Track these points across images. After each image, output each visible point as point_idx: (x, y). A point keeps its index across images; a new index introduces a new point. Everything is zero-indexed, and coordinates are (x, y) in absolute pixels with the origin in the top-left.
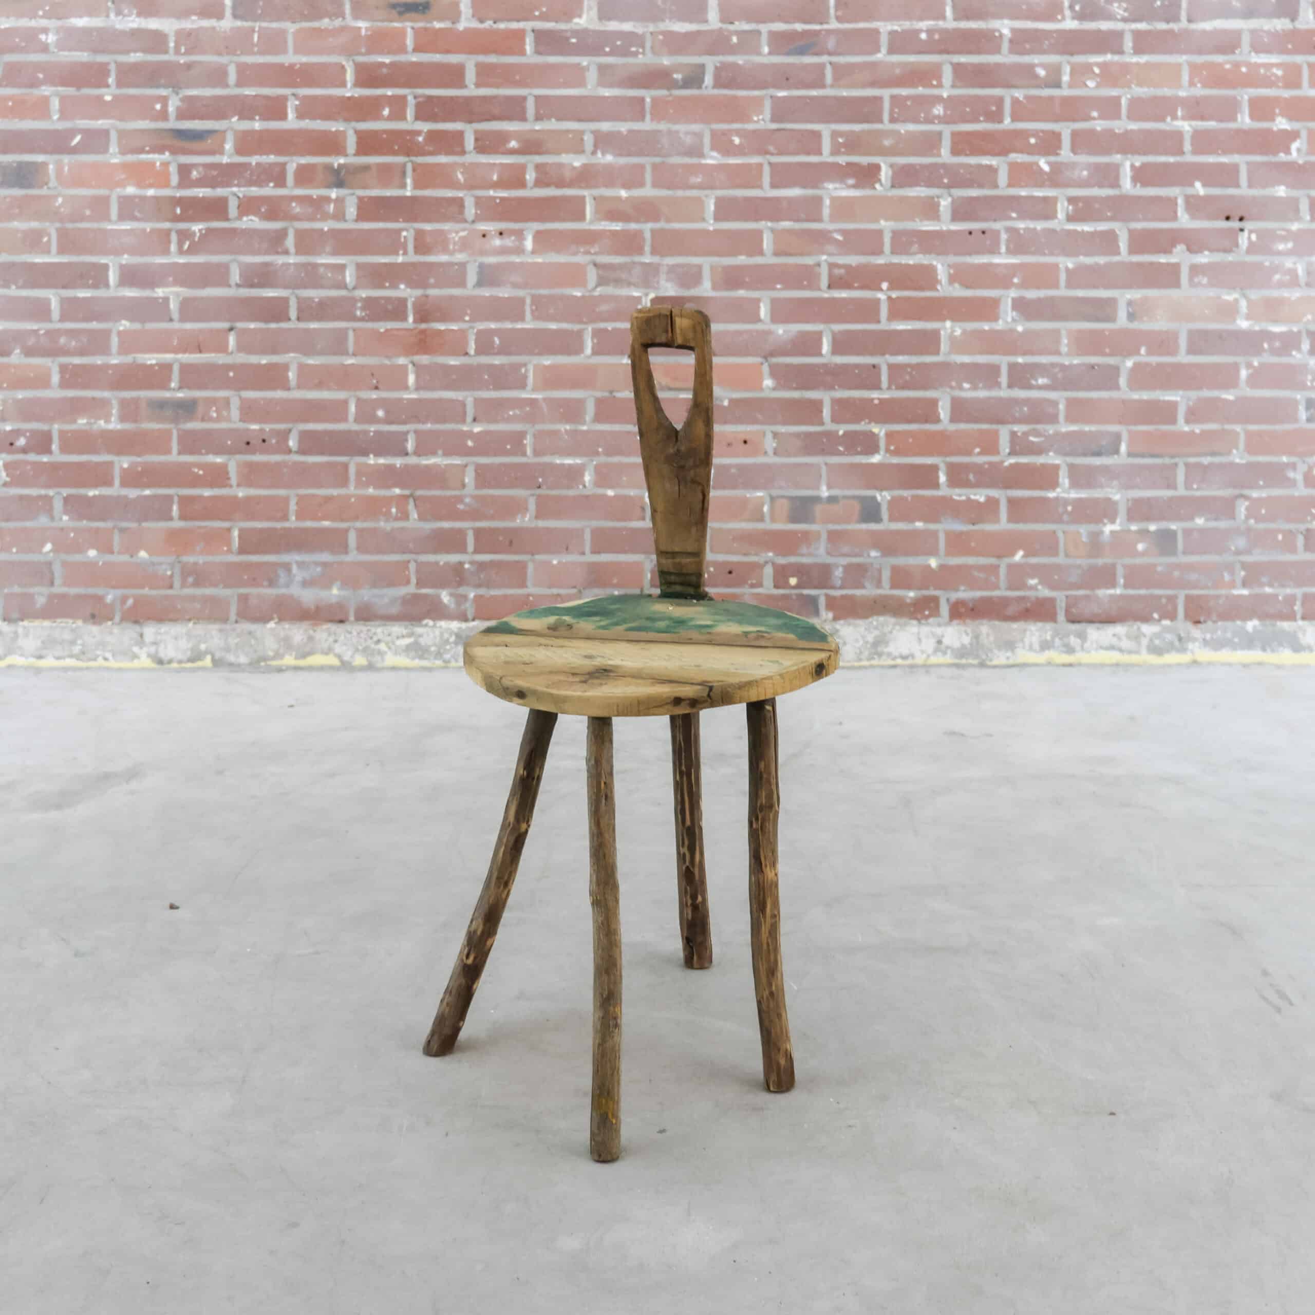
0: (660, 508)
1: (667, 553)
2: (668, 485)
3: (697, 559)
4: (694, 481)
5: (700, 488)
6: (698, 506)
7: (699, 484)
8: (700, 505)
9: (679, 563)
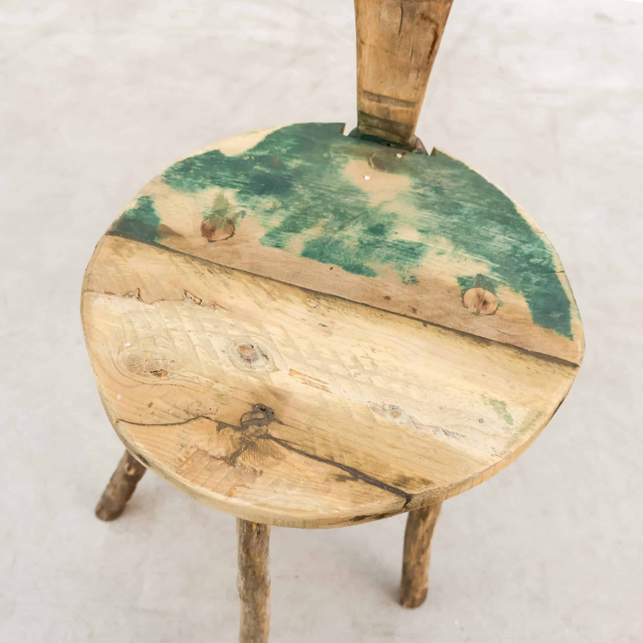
0: (370, 41)
1: (371, 94)
2: (385, 15)
3: (410, 109)
4: (424, 17)
5: (433, 26)
6: (424, 50)
7: (432, 21)
8: (429, 49)
9: (387, 109)
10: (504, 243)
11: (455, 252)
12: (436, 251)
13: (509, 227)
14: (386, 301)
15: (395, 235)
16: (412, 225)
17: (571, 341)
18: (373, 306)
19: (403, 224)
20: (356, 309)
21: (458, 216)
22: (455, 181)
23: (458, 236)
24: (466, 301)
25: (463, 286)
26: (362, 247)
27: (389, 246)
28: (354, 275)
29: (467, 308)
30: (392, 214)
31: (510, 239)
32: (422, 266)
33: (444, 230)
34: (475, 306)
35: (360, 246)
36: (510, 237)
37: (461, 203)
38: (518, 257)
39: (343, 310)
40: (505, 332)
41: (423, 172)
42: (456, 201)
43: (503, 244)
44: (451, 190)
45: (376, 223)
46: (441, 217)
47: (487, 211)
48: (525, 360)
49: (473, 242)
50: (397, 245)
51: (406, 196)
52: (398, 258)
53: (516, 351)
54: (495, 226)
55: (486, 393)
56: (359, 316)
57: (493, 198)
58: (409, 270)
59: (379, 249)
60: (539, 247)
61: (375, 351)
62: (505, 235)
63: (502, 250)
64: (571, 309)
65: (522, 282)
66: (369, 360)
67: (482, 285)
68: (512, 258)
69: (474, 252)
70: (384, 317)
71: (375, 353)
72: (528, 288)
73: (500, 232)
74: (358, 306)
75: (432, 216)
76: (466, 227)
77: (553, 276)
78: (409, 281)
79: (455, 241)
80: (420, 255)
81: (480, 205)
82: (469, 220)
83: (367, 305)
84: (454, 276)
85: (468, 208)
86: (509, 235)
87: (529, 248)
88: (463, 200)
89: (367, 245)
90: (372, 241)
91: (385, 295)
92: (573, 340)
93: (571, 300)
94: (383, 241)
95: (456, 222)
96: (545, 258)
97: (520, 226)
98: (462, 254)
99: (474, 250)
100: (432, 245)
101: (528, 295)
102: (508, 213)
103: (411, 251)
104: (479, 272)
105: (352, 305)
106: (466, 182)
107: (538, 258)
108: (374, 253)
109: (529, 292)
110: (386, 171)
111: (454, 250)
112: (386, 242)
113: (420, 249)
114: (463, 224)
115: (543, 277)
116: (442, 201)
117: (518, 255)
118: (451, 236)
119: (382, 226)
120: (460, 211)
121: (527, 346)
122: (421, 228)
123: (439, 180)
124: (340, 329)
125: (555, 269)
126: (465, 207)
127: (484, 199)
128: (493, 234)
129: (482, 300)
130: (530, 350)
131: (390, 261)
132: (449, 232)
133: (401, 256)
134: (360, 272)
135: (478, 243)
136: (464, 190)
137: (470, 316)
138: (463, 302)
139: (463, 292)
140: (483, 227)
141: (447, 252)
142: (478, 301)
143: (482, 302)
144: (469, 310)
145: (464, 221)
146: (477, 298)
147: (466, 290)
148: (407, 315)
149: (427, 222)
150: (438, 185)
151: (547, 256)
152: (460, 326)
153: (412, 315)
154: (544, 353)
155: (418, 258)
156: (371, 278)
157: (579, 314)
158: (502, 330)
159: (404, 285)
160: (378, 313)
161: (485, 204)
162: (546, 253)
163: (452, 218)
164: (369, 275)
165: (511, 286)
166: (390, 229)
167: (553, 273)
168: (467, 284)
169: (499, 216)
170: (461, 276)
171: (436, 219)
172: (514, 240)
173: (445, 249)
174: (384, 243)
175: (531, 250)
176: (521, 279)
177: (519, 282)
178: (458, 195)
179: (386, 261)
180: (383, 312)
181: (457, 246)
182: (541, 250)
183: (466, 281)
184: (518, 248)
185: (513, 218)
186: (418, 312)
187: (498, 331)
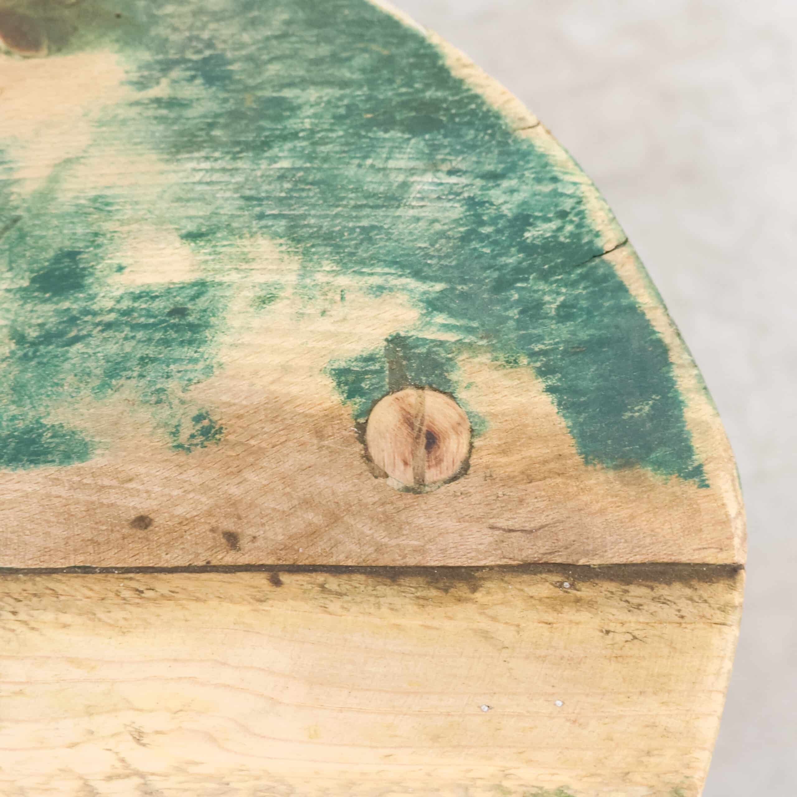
10: (439, 198)
11: (308, 281)
12: (250, 294)
13: (440, 138)
14: (140, 533)
15: (117, 278)
16: (160, 222)
17: (703, 492)
18: (104, 565)
19: (135, 227)
20: (56, 594)
21: (289, 145)
22: (253, 23)
23: (304, 217)
24: (373, 452)
25: (358, 399)
26: (25, 358)
27: (109, 326)
28: (20, 472)
29: (386, 476)
30: (95, 200)
31: (453, 180)
32: (220, 365)
33: (258, 209)
34: (406, 463)
35: (20, 353)
36: (451, 173)
37: (287, 93)
38: (488, 236)
39: (14, 613)
40: (510, 524)
41: (154, 20)
42: (268, 93)
43: (439, 204)
44: (250, 58)
45: (51, 254)
46: (240, 164)
47: (369, 98)
48: (591, 604)
49: (351, 225)
50: (128, 313)
51: (124, 122)
52: (144, 361)
53: (557, 578)
54: (399, 147)
55: (506, 776)
56: (66, 618)
57: (374, 47)
58: (187, 396)
59: (79, 347)
60: (539, 180)
61: (145, 741)
62: (434, 168)
63: (438, 227)
64: (676, 372)
65: (520, 325)
66: (136, 781)
67: (410, 375)
68: (474, 244)
69: (362, 262)
70: (149, 594)
71: (144, 745)
72: (539, 339)
73: (420, 164)
74: (60, 581)
75: (213, 170)
76: (319, 176)
77: (601, 271)
78: (192, 436)
79: (298, 241)
80: (207, 326)
81: (344, 84)
82: (324, 149)
83: (86, 570)
84: (322, 371)
85: (312, 106)
86: (446, 167)
87: (512, 191)
88: (291, 85)
89: (41, 343)
90: (52, 322)
91: (133, 515)
92: (707, 486)
93: (667, 337)
94: (86, 312)
95: (288, 169)
96: (563, 215)
97: (470, 124)
98: (330, 278)
99: (362, 253)
100: (234, 277)
101: (545, 365)
102: (427, 86)
103: (174, 320)
104: (388, 330)
105: (42, 582)
106: (285, 16)
107: (548, 220)
108: (67, 366)
109: (544, 353)
110: (45, 51)
111: (304, 273)
112: (95, 314)
113: (202, 303)
114: (307, 170)
115: (574, 284)
116: (230, 105)
117: (487, 230)
118: (281, 225)
119: (72, 255)
120: (292, 124)
121: (586, 554)
122: (191, 227)
123: (205, 35)
124: (21, 692)
125: (599, 243)
126: (299, 107)
127: (349, 59)
128: (401, 178)
129: (420, 430)
130: (595, 562)
131: (122, 381)
132: (276, 212)
133: (151, 351)
134: (37, 454)
135: (365, 223)
136: (286, 47)
137: (401, 504)
138: (367, 458)
139: (362, 421)
140: (369, 162)
141: (282, 288)
142: (410, 440)
143: (423, 441)
144: (389, 482)
145: (310, 158)
146: (405, 430)
147: (367, 412)
148: (214, 562)
149: (202, 199)
150: (207, 53)
151: (567, 204)
152: (380, 548)
153: (229, 558)
154: (638, 559)
155: (203, 342)
156: (77, 464)
157: (700, 378)
158: (502, 523)
159: (182, 458)
160: (127, 588)
161: (357, 76)
162: (562, 195)
163: (274, 160)
164: (67, 457)
165: (493, 348)
166: (98, 258)
167: (597, 260)
168: (365, 385)
169: (404, 105)
170: (343, 365)
171: (225, 178)
172: (464, 180)
173: (275, 278)
174: (89, 318)
175: (518, 198)
176: (514, 313)
177: (511, 324)
178: (273, 69)
179: (110, 386)
180: (139, 576)
181: (306, 253)
182: (547, 188)
183: (360, 376)
184: (482, 204)
185: (445, 100)
186: (244, 543)
187: (492, 528)
